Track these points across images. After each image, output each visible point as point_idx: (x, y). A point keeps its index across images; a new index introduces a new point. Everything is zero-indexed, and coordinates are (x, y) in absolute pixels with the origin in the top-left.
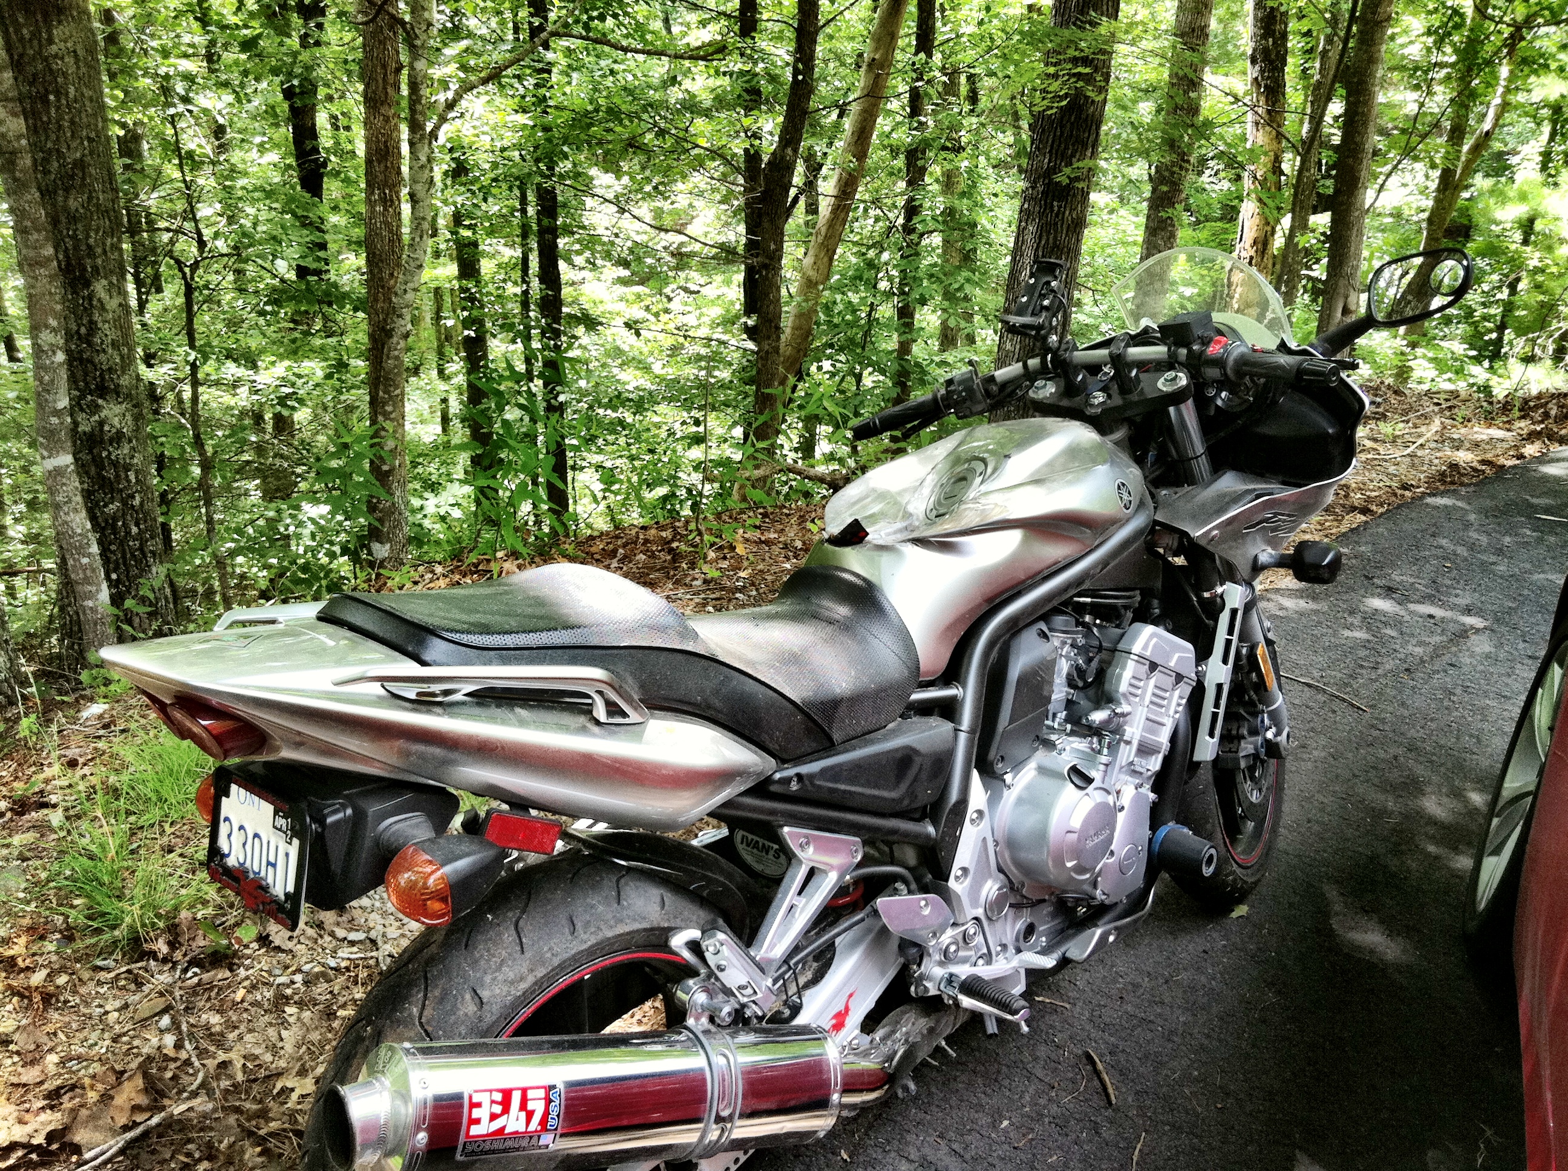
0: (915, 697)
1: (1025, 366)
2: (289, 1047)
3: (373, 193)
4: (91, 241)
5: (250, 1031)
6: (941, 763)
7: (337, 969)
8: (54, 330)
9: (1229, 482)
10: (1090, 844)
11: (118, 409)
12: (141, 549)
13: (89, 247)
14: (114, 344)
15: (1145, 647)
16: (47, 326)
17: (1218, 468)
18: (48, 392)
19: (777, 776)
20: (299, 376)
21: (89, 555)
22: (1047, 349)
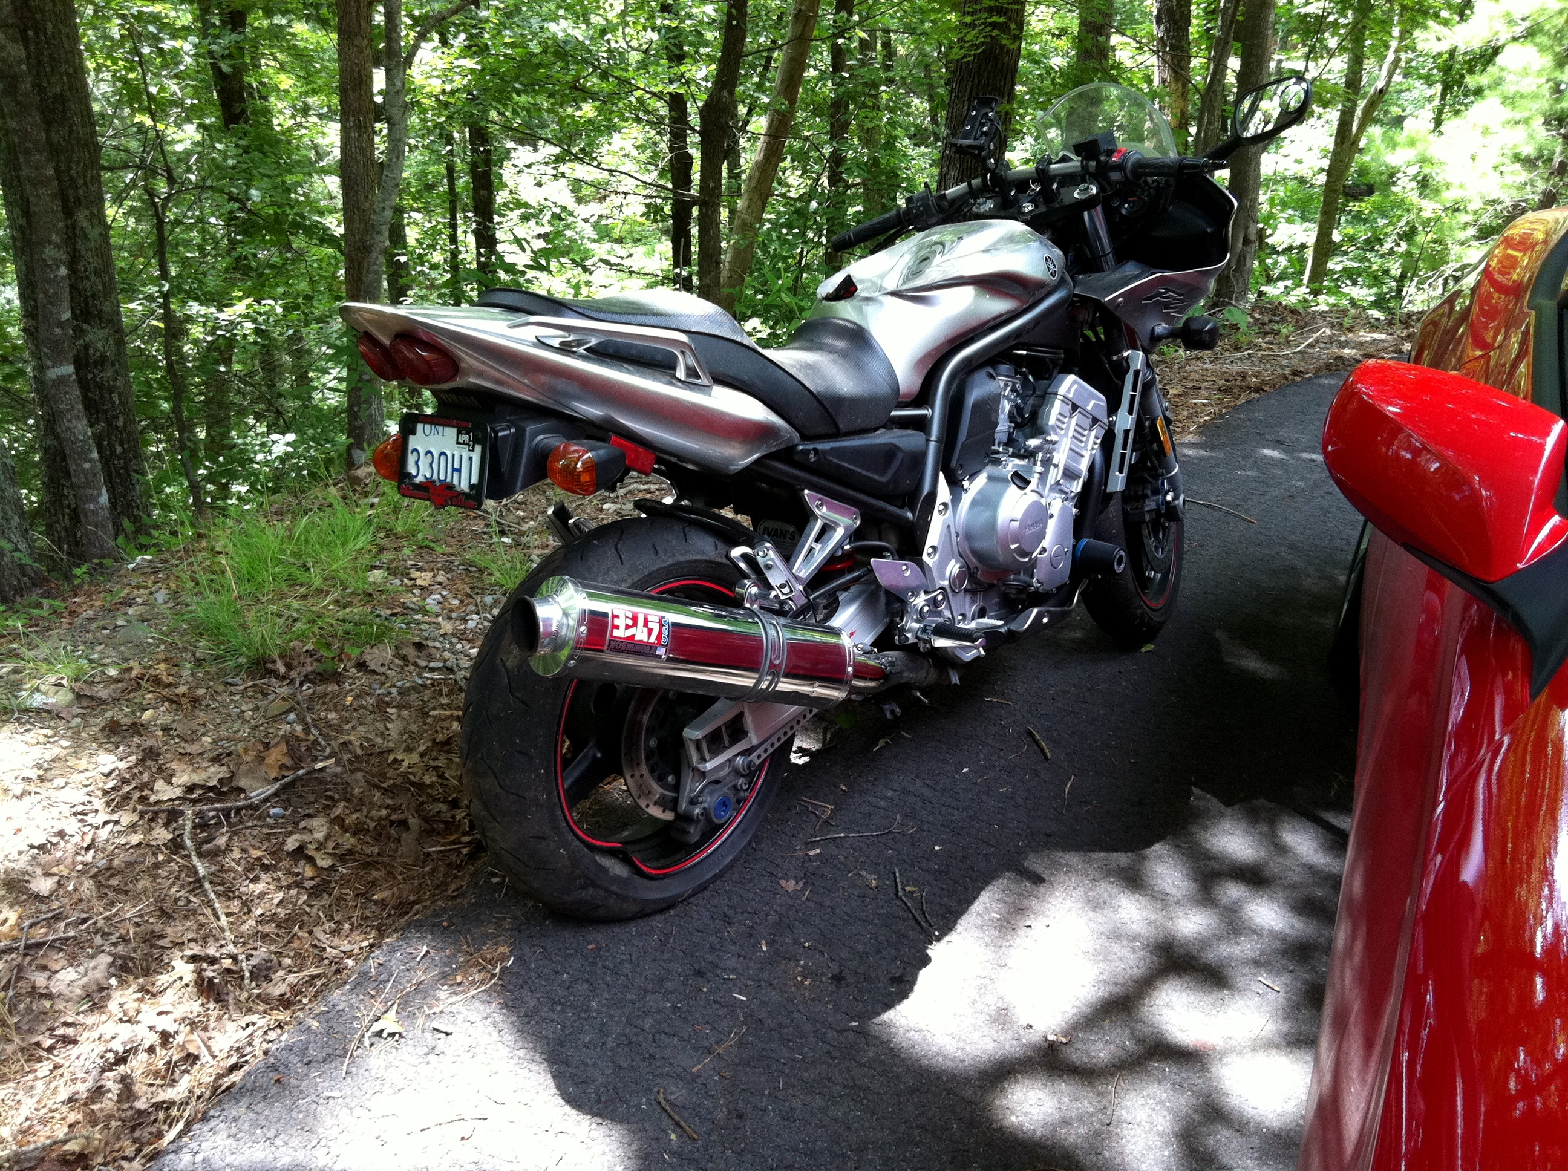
0: (893, 413)
1: (970, 185)
2: (394, 734)
3: (348, 120)
4: (73, 172)
5: (362, 724)
6: (917, 460)
7: (424, 686)
8: (57, 246)
9: (1130, 268)
10: (1028, 533)
11: (102, 333)
12: (126, 468)
13: (71, 179)
14: (96, 272)
15: (1069, 391)
16: (50, 243)
17: (1121, 258)
18: (52, 304)
19: (800, 448)
20: (260, 314)
21: (91, 460)
22: (987, 170)
